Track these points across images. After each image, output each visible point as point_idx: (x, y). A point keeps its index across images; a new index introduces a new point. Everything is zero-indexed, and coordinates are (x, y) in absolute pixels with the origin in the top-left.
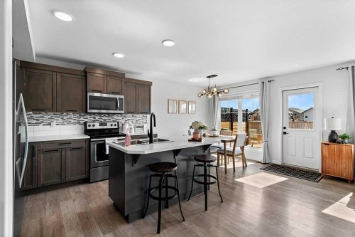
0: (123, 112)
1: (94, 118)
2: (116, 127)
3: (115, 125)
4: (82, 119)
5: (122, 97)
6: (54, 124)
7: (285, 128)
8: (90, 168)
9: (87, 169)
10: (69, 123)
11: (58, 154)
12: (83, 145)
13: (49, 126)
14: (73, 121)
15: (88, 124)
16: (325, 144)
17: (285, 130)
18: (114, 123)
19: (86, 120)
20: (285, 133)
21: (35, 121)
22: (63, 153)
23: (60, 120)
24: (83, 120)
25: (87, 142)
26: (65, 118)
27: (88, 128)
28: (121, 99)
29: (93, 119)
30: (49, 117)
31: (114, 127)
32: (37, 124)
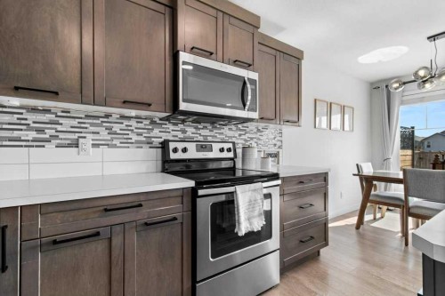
0: (255, 115)
1: (184, 132)
2: (231, 155)
3: (229, 150)
4: (156, 132)
5: (254, 76)
6: (87, 143)
8: (194, 281)
9: (188, 284)
10: (127, 143)
11: (98, 247)
12: (176, 209)
13: (74, 150)
14: (135, 138)
15: (172, 146)
18: (226, 146)
19: (165, 136)
21: (33, 135)
22: (117, 241)
23: (104, 134)
24: (158, 135)
25: (187, 200)
26: (116, 128)
27: (173, 156)
28: (253, 82)
29: (181, 135)
30: (75, 123)
31: (226, 155)
32: (40, 143)
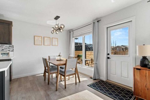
7: (108, 54)
16: (137, 69)
17: (108, 56)
20: (108, 58)
